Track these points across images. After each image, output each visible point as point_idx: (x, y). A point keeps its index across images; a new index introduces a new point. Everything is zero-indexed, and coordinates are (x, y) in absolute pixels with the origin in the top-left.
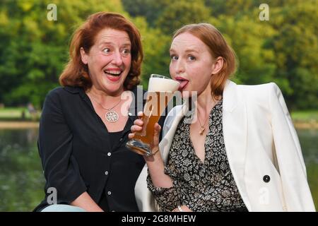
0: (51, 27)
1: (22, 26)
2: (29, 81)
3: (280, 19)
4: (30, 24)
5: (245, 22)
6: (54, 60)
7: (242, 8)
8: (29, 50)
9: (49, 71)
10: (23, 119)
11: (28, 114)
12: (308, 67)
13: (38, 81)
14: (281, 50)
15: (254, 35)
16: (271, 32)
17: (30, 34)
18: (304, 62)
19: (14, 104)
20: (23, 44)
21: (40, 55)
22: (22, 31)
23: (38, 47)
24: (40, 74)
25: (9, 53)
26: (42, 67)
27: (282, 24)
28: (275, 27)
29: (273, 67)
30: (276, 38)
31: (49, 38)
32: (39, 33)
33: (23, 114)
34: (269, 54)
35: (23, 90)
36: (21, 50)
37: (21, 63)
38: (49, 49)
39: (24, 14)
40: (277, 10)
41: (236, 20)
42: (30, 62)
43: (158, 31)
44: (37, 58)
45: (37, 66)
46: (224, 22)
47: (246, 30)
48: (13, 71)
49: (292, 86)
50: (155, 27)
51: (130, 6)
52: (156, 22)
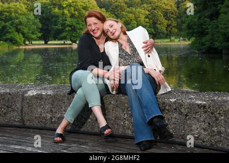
0: (73, 12)
1: (63, 12)
2: (66, 31)
3: (150, 8)
4: (66, 12)
5: (139, 9)
6: (74, 24)
7: (137, 5)
8: (66, 20)
9: (73, 27)
10: (64, 44)
11: (66, 42)
12: (160, 24)
13: (69, 31)
14: (151, 19)
15: (142, 14)
16: (147, 13)
17: (66, 15)
18: (159, 23)
19: (61, 39)
20: (64, 18)
21: (70, 22)
22: (63, 14)
23: (69, 19)
24: (70, 28)
25: (59, 22)
26: (70, 26)
27: (151, 10)
28: (149, 11)
29: (149, 24)
30: (149, 14)
31: (72, 16)
32: (69, 15)
33: (64, 42)
34: (147, 20)
35: (64, 34)
36: (63, 20)
37: (63, 25)
38: (73, 20)
39: (64, 8)
40: (149, 5)
41: (136, 9)
42: (66, 24)
43: (110, 13)
44: (69, 23)
45: (69, 26)
46: (132, 9)
47: (139, 12)
48: (61, 28)
49: (155, 31)
50: (108, 12)
51: (100, 5)
52: (109, 10)
